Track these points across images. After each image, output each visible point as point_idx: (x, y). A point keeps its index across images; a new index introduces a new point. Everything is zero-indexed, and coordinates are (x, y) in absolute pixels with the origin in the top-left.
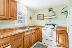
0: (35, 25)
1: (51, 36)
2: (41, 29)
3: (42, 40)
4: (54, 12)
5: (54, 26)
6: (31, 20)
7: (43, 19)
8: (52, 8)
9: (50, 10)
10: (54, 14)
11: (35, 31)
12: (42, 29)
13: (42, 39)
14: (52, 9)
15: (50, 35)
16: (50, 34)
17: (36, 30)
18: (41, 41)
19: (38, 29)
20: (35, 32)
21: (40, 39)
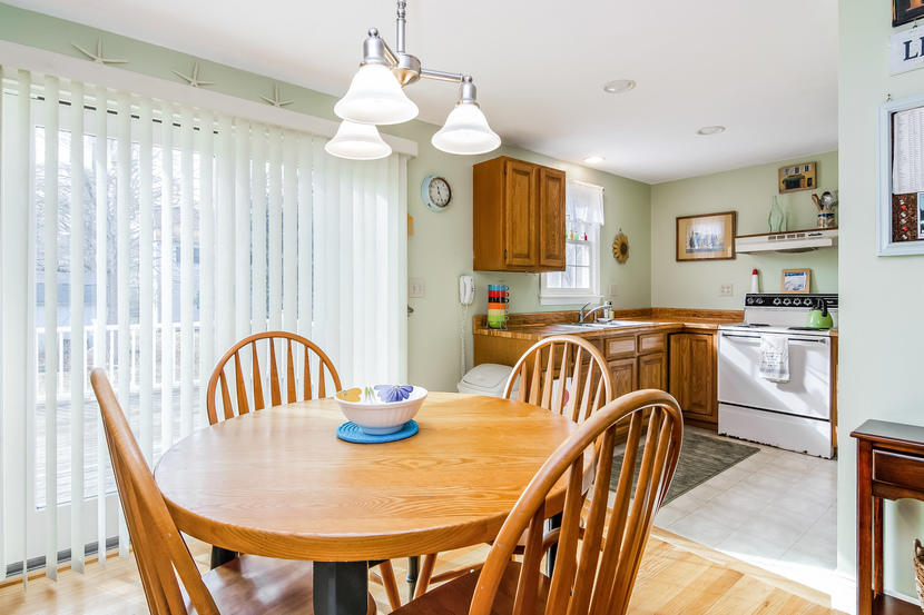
0: (654, 305)
1: (786, 377)
2: (712, 332)
3: (715, 412)
4: (828, 199)
5: (825, 314)
6: (620, 262)
7: (733, 257)
8: (816, 165)
9: (792, 184)
10: (830, 215)
11: (662, 345)
12: (715, 331)
13: (715, 404)
14: (807, 175)
15: (782, 372)
16: (778, 368)
17: (669, 334)
18: (709, 418)
19: (684, 331)
20: (660, 351)
21: (700, 406)
